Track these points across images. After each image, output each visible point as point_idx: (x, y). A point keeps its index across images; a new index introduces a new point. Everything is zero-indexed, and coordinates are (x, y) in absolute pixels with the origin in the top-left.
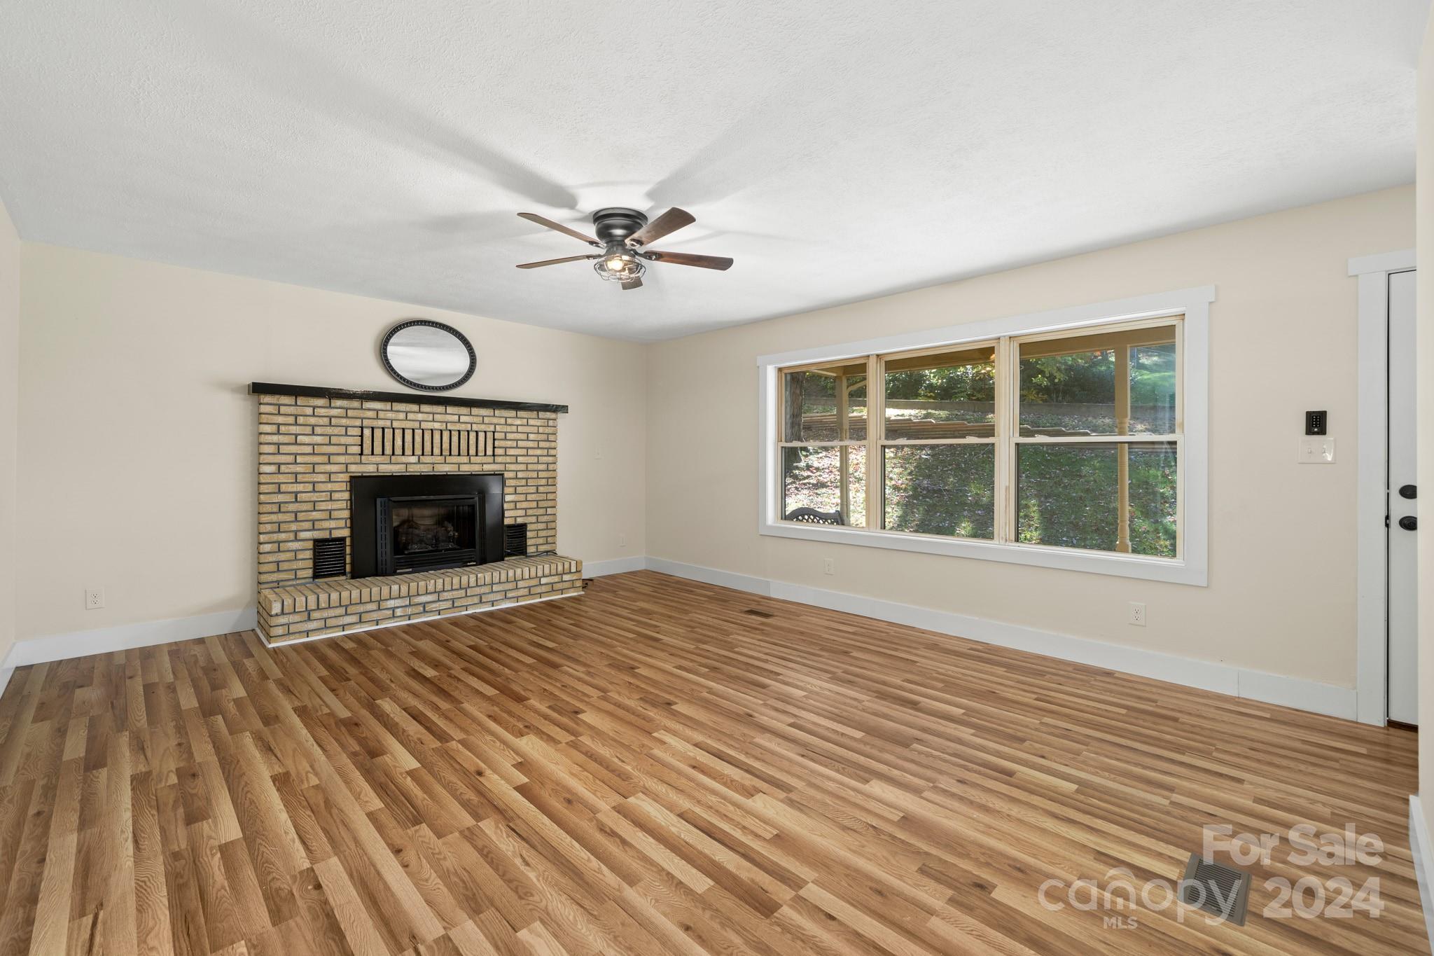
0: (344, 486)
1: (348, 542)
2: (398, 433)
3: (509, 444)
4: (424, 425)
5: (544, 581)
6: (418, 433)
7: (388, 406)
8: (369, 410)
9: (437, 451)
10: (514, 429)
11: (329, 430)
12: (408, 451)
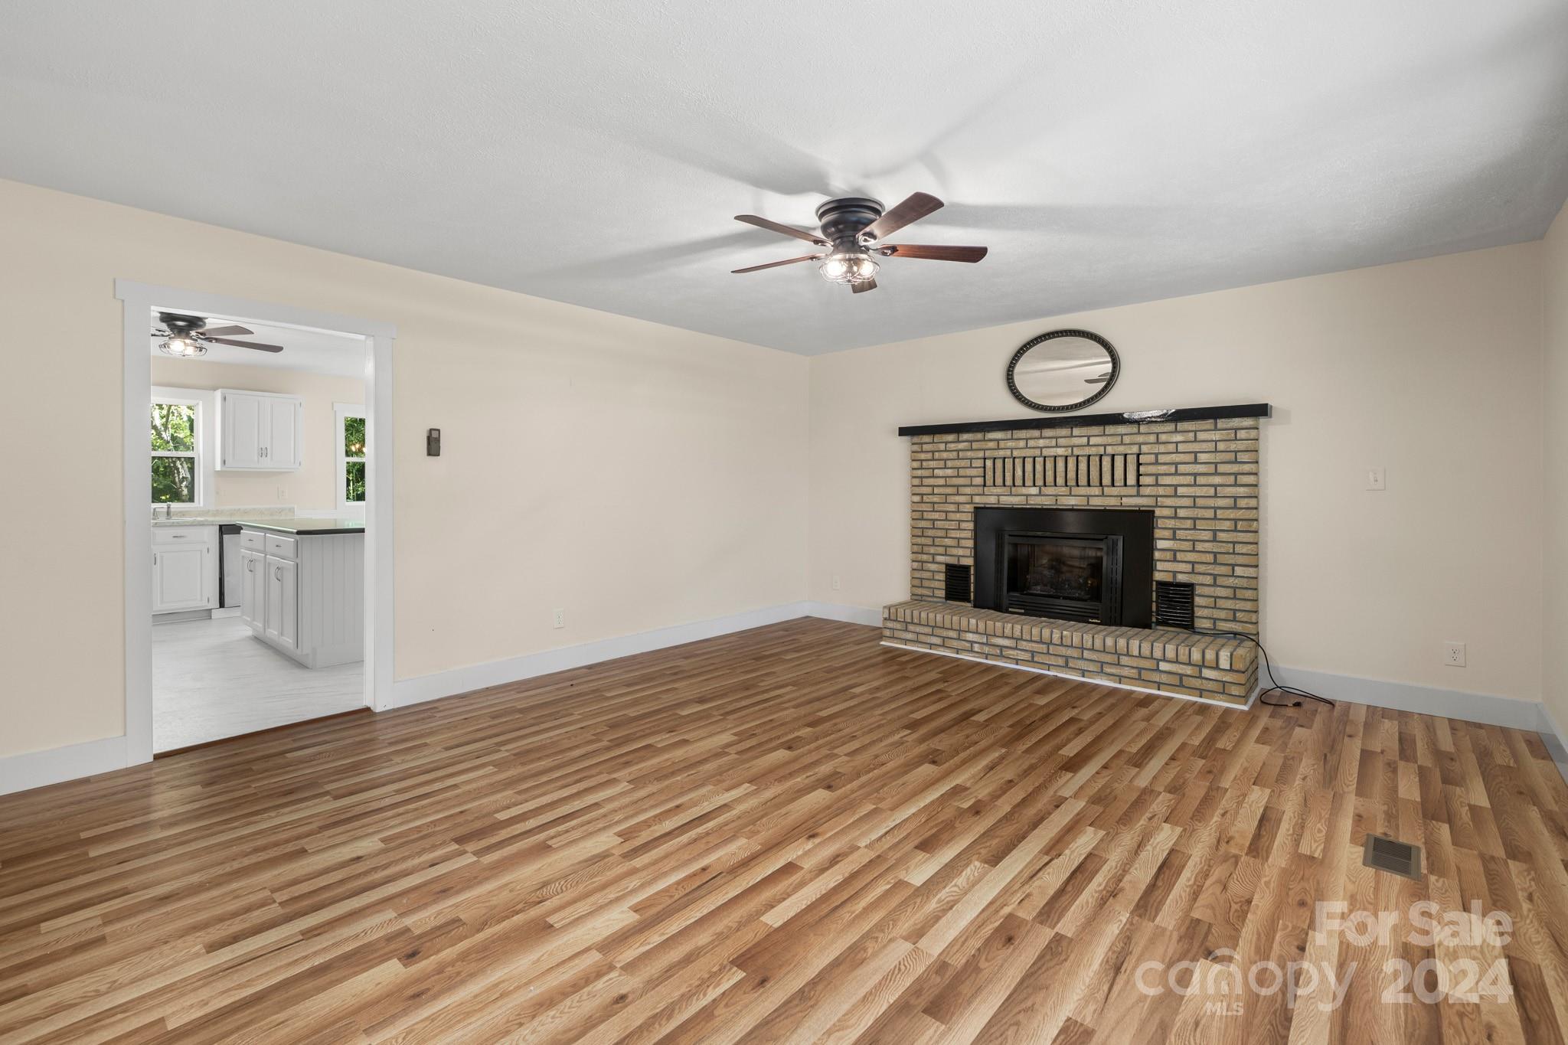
0: (969, 517)
1: (972, 569)
2: (1019, 463)
3: (1162, 469)
4: (1046, 452)
5: (1163, 666)
6: (1039, 460)
7: (1008, 434)
8: (991, 440)
9: (1060, 481)
10: (1171, 448)
11: (958, 463)
12: (1029, 482)
